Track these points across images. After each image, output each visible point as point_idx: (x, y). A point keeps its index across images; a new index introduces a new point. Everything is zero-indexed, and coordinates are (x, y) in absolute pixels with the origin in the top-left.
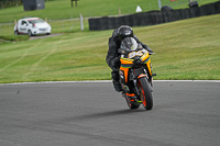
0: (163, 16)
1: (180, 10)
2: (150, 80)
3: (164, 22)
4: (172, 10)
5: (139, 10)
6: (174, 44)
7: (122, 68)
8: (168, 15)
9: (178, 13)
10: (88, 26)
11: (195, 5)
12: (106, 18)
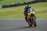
0: (18, 5)
1: (22, 4)
2: (35, 19)
3: (18, 6)
4: (20, 4)
5: (13, 4)
6: (21, 11)
7: (28, 16)
8: (19, 5)
9: (21, 4)
10: (2, 7)
11: (25, 3)
12: (6, 5)
